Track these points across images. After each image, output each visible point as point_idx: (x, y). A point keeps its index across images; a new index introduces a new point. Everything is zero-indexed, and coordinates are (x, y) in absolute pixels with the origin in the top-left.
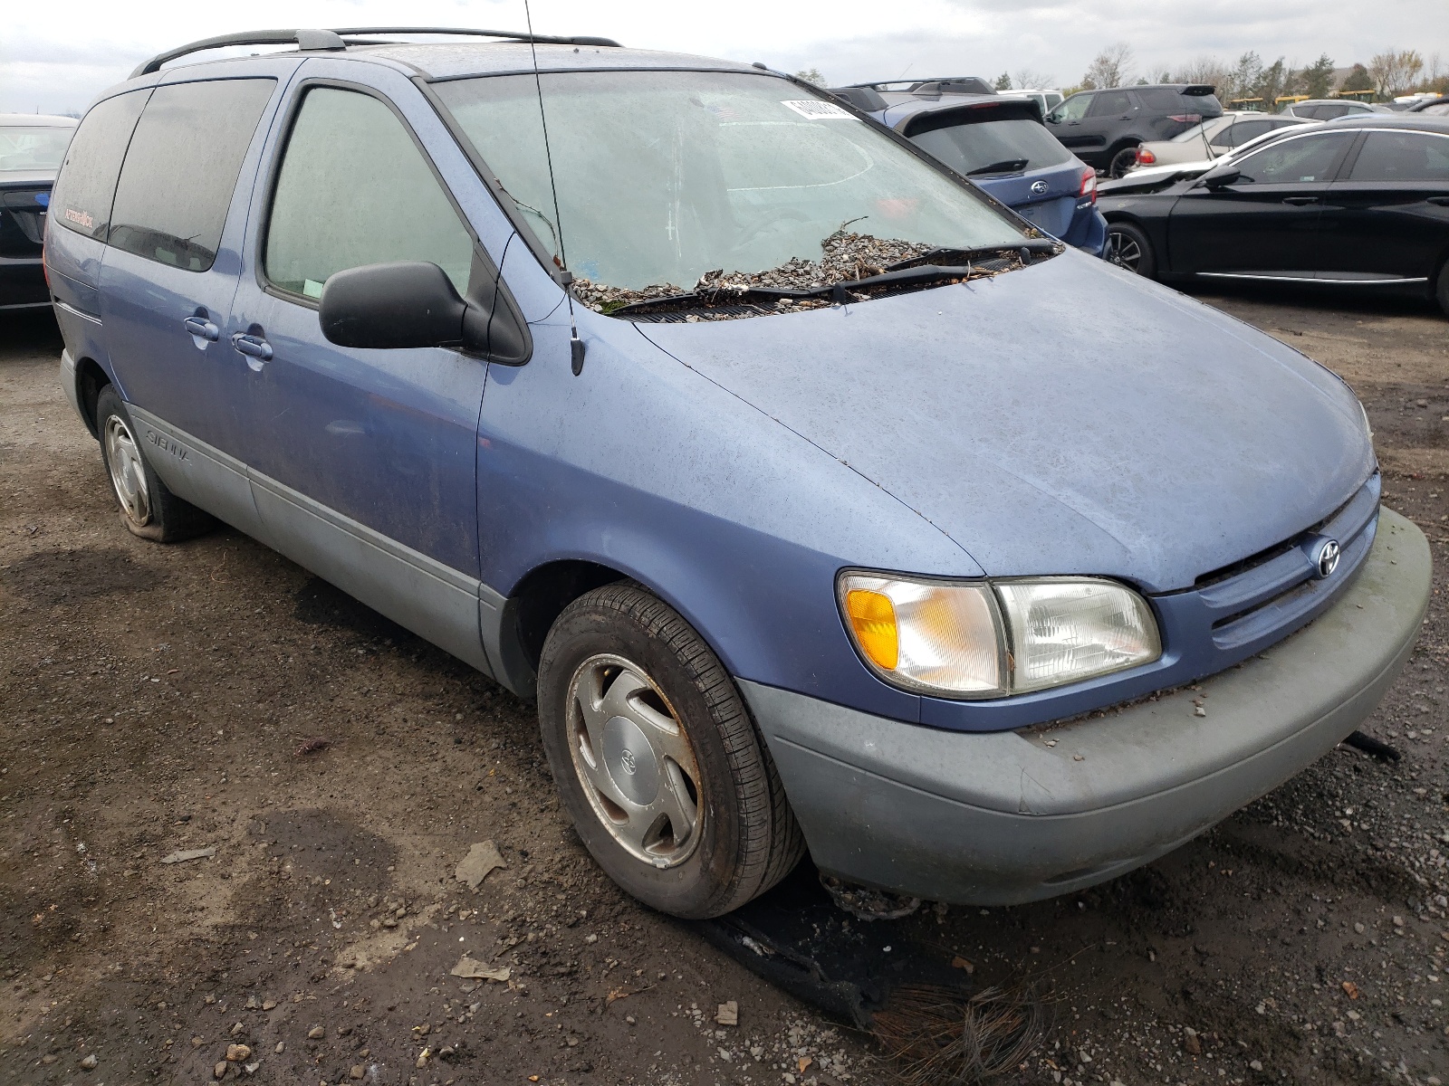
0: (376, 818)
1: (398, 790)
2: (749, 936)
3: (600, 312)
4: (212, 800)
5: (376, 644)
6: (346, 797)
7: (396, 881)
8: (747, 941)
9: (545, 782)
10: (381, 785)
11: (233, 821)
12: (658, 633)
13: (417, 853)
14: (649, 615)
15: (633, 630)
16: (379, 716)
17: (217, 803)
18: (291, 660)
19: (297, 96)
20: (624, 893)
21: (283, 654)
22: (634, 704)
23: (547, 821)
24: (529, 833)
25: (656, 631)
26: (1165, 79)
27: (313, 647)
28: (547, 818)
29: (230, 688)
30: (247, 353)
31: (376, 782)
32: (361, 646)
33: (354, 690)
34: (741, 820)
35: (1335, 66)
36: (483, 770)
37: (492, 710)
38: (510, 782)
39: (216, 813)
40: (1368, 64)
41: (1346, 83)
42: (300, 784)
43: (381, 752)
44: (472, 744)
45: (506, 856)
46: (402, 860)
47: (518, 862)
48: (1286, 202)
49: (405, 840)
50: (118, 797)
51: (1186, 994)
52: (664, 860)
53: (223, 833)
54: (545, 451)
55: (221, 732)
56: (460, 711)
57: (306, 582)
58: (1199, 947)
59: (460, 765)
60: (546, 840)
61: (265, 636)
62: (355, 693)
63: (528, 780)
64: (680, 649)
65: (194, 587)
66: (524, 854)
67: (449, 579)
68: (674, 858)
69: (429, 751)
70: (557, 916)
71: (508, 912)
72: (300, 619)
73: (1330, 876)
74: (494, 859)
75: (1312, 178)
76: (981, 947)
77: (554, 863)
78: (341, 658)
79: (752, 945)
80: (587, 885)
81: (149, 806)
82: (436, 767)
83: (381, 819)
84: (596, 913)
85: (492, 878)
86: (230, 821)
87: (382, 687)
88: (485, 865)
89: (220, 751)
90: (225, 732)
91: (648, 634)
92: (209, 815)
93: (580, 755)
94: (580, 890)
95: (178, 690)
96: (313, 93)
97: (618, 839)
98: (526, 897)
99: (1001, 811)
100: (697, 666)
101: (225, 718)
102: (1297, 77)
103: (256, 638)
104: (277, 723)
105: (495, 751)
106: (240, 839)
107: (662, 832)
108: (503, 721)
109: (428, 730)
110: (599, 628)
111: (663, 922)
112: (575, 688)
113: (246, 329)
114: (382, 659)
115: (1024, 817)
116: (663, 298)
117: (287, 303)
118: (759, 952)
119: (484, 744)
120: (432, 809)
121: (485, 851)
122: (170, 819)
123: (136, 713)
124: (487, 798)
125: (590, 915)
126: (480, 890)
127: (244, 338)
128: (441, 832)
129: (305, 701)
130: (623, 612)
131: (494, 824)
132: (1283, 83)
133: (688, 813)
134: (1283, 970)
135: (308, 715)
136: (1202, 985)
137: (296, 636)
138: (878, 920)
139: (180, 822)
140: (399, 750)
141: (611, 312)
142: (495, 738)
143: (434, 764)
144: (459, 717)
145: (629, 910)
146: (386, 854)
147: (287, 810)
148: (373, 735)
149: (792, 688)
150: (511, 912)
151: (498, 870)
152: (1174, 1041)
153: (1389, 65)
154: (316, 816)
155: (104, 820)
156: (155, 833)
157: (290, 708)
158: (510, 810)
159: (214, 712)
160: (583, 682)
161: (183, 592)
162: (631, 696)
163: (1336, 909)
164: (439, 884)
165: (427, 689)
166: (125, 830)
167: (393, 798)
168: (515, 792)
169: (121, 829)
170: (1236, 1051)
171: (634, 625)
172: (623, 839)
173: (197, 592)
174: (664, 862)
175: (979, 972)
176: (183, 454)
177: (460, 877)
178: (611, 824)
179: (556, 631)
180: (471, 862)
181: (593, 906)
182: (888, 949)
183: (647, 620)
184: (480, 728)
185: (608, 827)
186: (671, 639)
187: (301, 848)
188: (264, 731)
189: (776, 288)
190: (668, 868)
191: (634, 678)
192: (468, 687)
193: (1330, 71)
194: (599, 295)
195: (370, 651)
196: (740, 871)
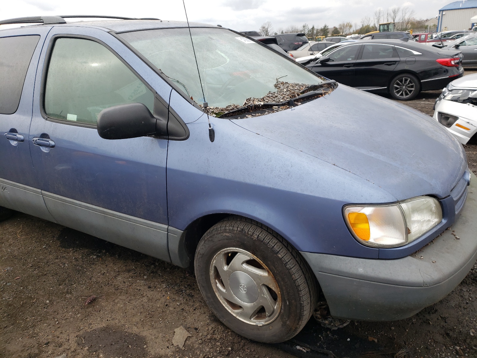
0: (130, 326)
1: (133, 312)
2: (298, 345)
3: (216, 117)
4: (55, 332)
5: (99, 253)
6: (113, 319)
7: (150, 352)
8: (298, 347)
9: (190, 298)
10: (126, 311)
11: (69, 340)
12: (257, 238)
13: (153, 337)
14: (251, 231)
15: (245, 237)
16: (113, 282)
17: (58, 333)
18: (66, 265)
19: (52, 42)
20: (241, 337)
21: (62, 263)
22: (245, 266)
23: (199, 314)
24: (194, 320)
25: (256, 237)
26: (282, 33)
27: (74, 258)
28: (198, 312)
29: (44, 282)
30: (40, 145)
31: (124, 310)
32: (94, 254)
33: (98, 273)
34: (301, 304)
35: (329, 27)
36: (164, 297)
37: (156, 272)
38: (177, 300)
39: (60, 338)
40: (337, 27)
41: (332, 32)
42: (92, 317)
43: (120, 297)
44: (155, 287)
45: (189, 331)
46: (148, 341)
47: (195, 333)
48: (344, 66)
49: (146, 333)
50: (12, 339)
51: (448, 334)
52: (261, 323)
53: (66, 346)
54: (202, 172)
55: (48, 302)
56: (144, 275)
57: (59, 232)
58: (441, 316)
59: (154, 297)
60: (202, 321)
61: (51, 256)
62: (99, 274)
63: (184, 298)
64: (268, 243)
65: (11, 241)
66: (196, 329)
67: (152, 226)
68: (266, 322)
69: (140, 293)
70: (220, 352)
71: (200, 355)
72: (63, 247)
73: (465, 282)
74: (186, 334)
75: (351, 59)
76: (375, 331)
77: (209, 330)
78: (87, 261)
79: (301, 349)
80: (225, 337)
81: (28, 341)
82: (145, 299)
83: (132, 326)
84: (234, 348)
85: (187, 342)
86: (67, 341)
87: (109, 270)
88: (183, 337)
89: (50, 310)
90: (50, 301)
91: (253, 239)
92: (57, 340)
93: (217, 287)
94: (224, 339)
95: (21, 286)
96: (58, 41)
97: (237, 317)
98: (204, 347)
99: (417, 287)
100: (276, 248)
101: (48, 295)
102: (319, 31)
103: (48, 258)
104: (71, 293)
105: (165, 289)
106: (75, 347)
107: (260, 312)
108: (163, 276)
109: (135, 284)
110: (228, 238)
111: (261, 346)
112: (214, 262)
113: (39, 136)
114: (104, 259)
115: (425, 288)
116: (236, 110)
117: (59, 124)
118: (305, 351)
119: (160, 287)
120: (151, 317)
121: (181, 331)
122: (40, 345)
123: (6, 300)
124: (171, 309)
125: (232, 349)
126: (185, 347)
127: (39, 140)
128: (159, 326)
129: (80, 281)
130: (240, 231)
131: (179, 319)
132: (315, 33)
133: (272, 304)
134: (470, 318)
135: (83, 287)
136: (451, 330)
137: (64, 255)
138: (339, 329)
139: (45, 346)
140: (127, 295)
141: (219, 116)
142: (163, 283)
143: (144, 298)
144: (145, 277)
145: (246, 344)
146: (140, 341)
147: (91, 330)
148: (114, 291)
149: (325, 253)
150: (201, 355)
151: (189, 338)
152: (454, 353)
153: (343, 27)
154: (105, 330)
155: (9, 351)
156: (35, 352)
157: (74, 285)
158: (182, 312)
159: (41, 293)
160: (218, 260)
161: (7, 244)
162: (243, 263)
163: (472, 293)
164: (168, 349)
165: (127, 268)
166: (20, 354)
167: (133, 316)
168: (181, 304)
169: (19, 354)
170: (474, 351)
171: (246, 236)
172: (240, 317)
173: (13, 243)
174: (262, 323)
175: (379, 341)
176: (4, 188)
177: (175, 344)
178: (234, 312)
179: (205, 241)
180: (177, 337)
181: (232, 345)
182: (349, 340)
183: (251, 233)
184: (155, 280)
185: (232, 313)
186: (264, 239)
187: (104, 346)
188: (67, 297)
189: (270, 103)
190: (263, 326)
191: (243, 255)
192: (143, 265)
193: (328, 29)
194: (212, 110)
195: (98, 256)
196: (300, 323)
